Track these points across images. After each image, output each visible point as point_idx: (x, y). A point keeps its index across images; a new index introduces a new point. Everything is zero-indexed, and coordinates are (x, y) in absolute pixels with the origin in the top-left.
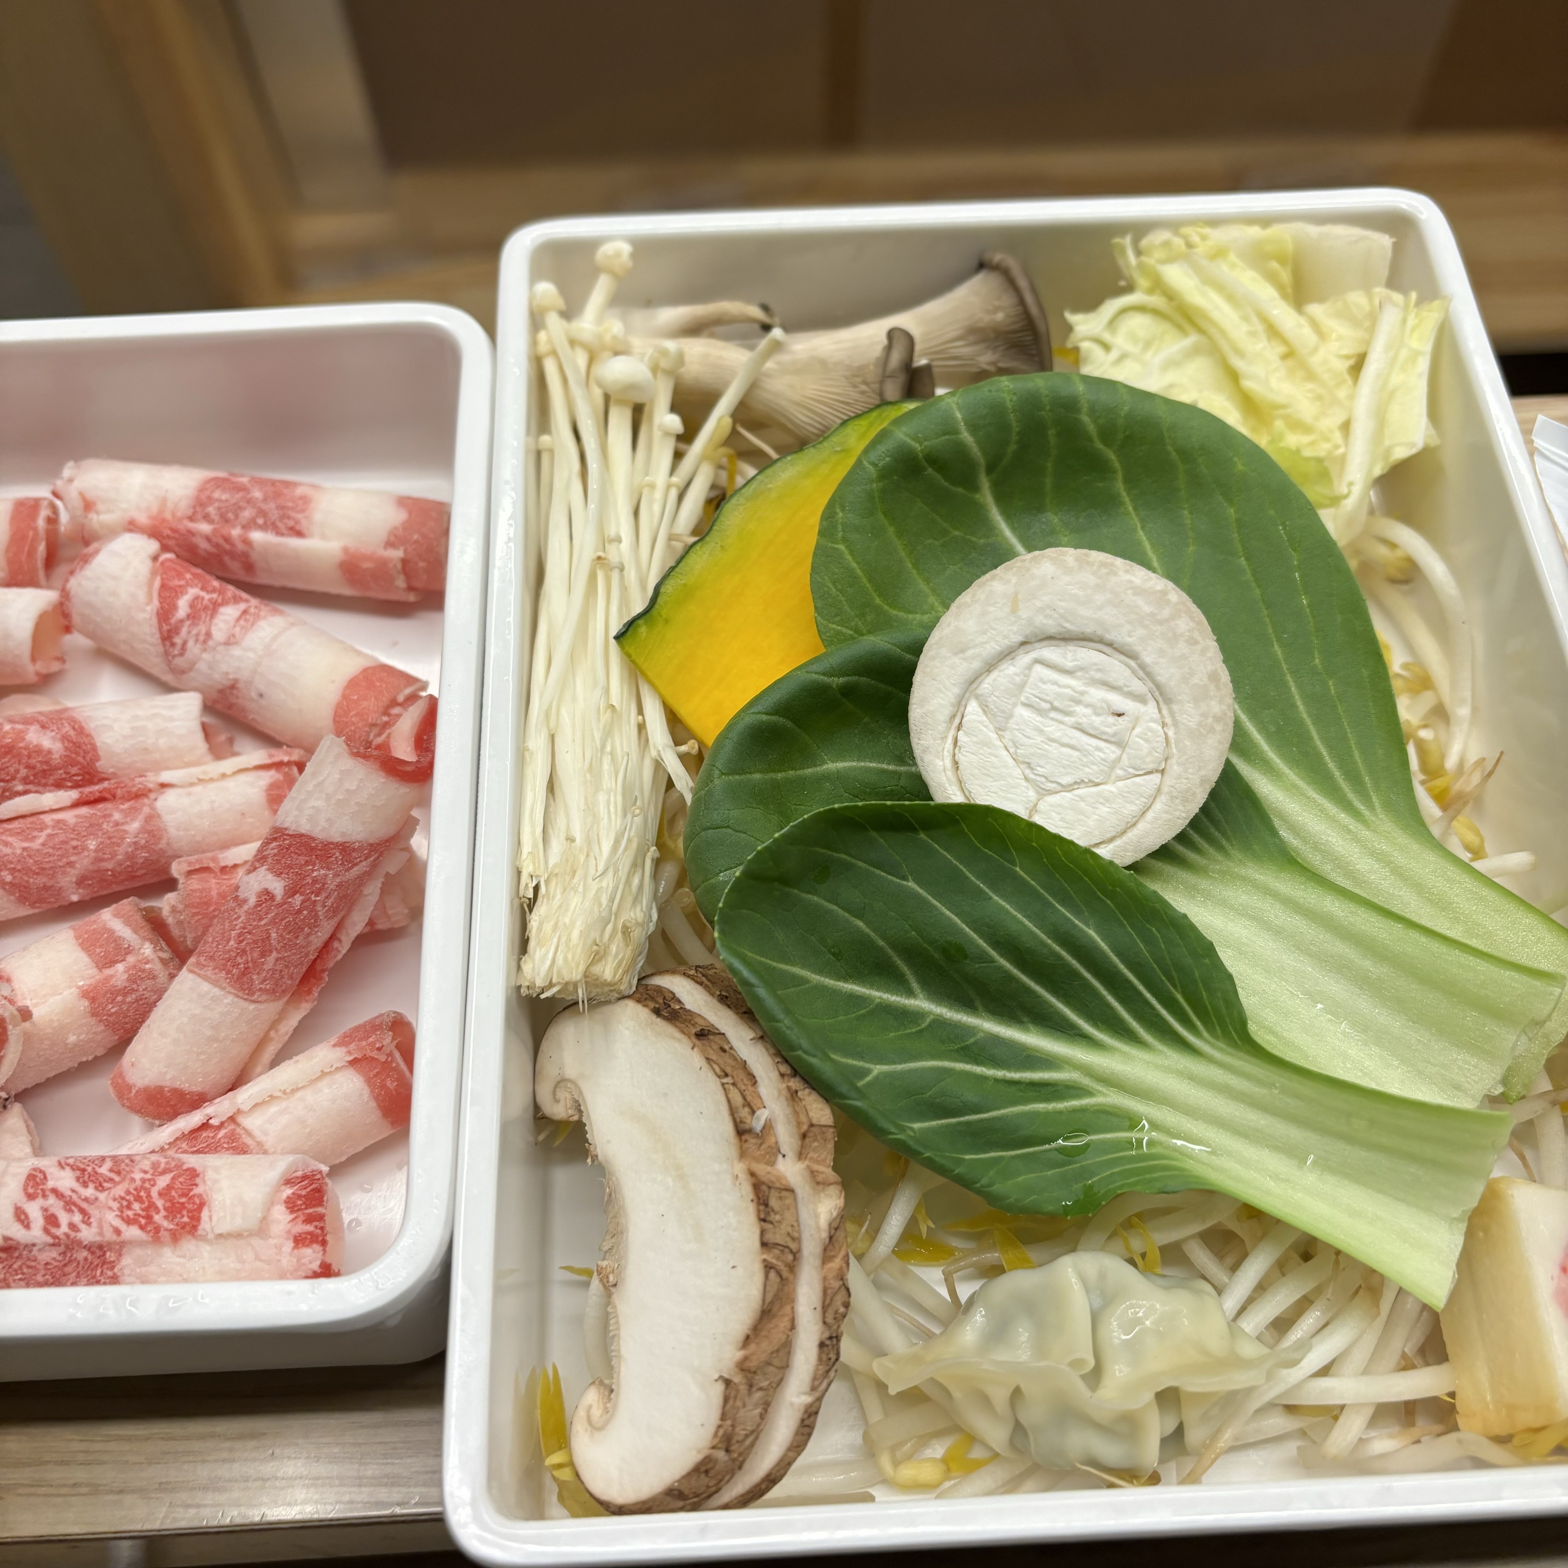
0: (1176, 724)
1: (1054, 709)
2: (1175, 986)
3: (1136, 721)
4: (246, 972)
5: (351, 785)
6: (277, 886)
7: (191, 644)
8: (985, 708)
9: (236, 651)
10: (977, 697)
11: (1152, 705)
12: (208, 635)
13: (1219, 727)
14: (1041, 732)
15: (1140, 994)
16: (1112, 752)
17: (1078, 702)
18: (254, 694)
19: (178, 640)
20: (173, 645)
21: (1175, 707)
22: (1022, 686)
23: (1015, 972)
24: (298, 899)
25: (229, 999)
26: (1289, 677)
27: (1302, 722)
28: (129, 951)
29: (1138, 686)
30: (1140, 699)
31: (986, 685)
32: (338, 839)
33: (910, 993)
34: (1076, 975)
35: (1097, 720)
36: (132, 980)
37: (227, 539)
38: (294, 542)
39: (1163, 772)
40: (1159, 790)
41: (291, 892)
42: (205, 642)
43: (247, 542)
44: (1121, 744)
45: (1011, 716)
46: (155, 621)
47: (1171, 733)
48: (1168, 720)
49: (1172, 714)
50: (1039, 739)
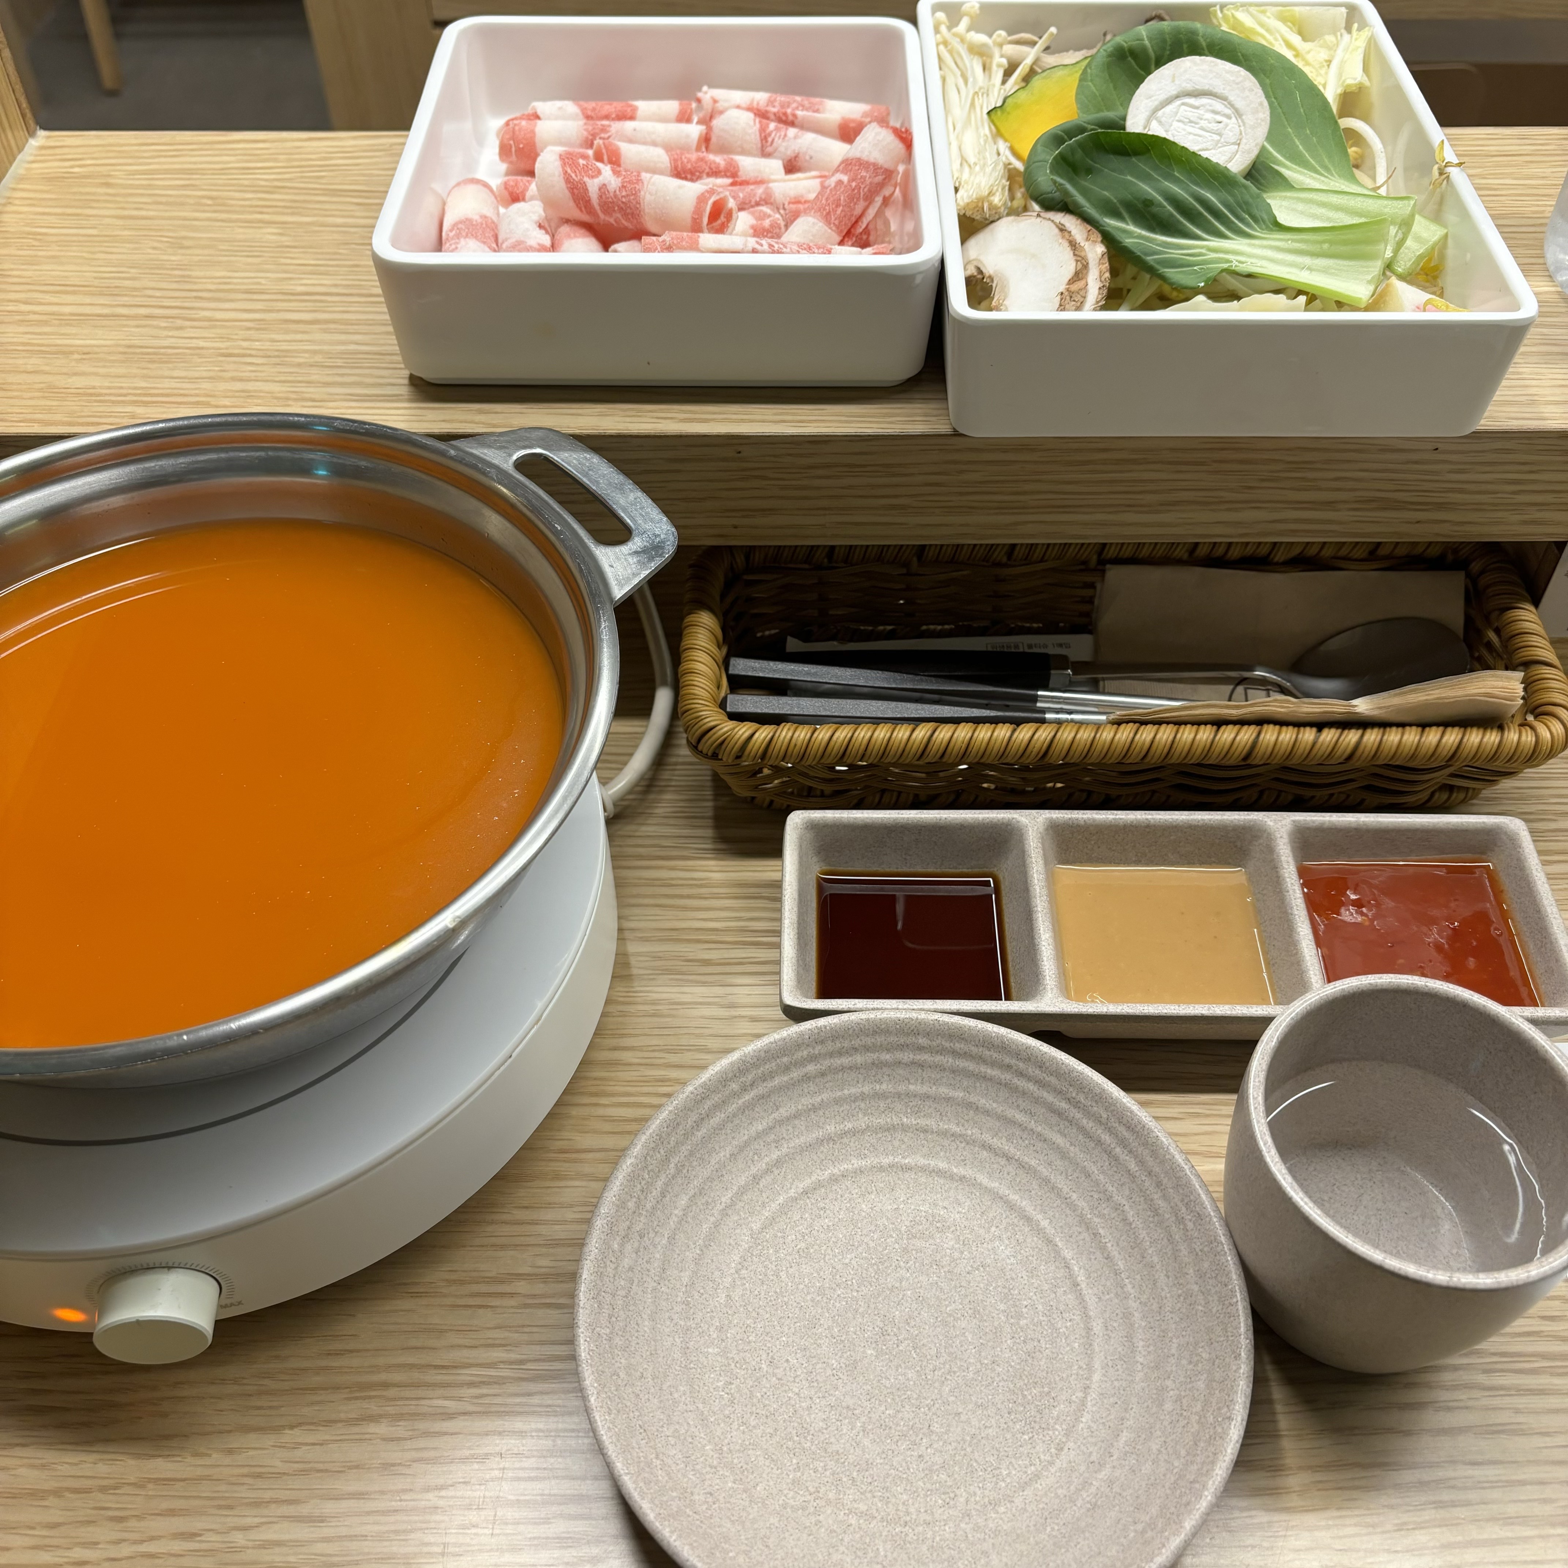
0: (1244, 124)
1: (1191, 122)
2: (1244, 212)
3: (1227, 125)
4: (829, 213)
5: (880, 138)
6: (845, 178)
7: (776, 139)
8: (1160, 122)
9: (799, 141)
10: (1156, 119)
11: (1234, 119)
12: (785, 135)
13: (1263, 123)
14: (1184, 130)
15: (1229, 218)
16: (1216, 137)
17: (1201, 119)
18: (807, 158)
19: (770, 139)
20: (767, 142)
21: (1244, 117)
22: (1177, 113)
23: (1175, 213)
24: (854, 184)
25: (821, 224)
27: (1301, 152)
28: (769, 216)
29: (1228, 111)
30: (1229, 117)
31: (1160, 113)
32: (872, 160)
33: (1128, 224)
34: (1201, 214)
35: (1210, 125)
37: (785, 114)
38: (816, 115)
39: (1239, 144)
40: (1237, 151)
41: (851, 180)
42: (784, 138)
43: (795, 116)
44: (1220, 135)
45: (1171, 125)
46: (758, 133)
47: (1242, 128)
48: (1241, 124)
49: (1243, 121)
50: (1184, 133)
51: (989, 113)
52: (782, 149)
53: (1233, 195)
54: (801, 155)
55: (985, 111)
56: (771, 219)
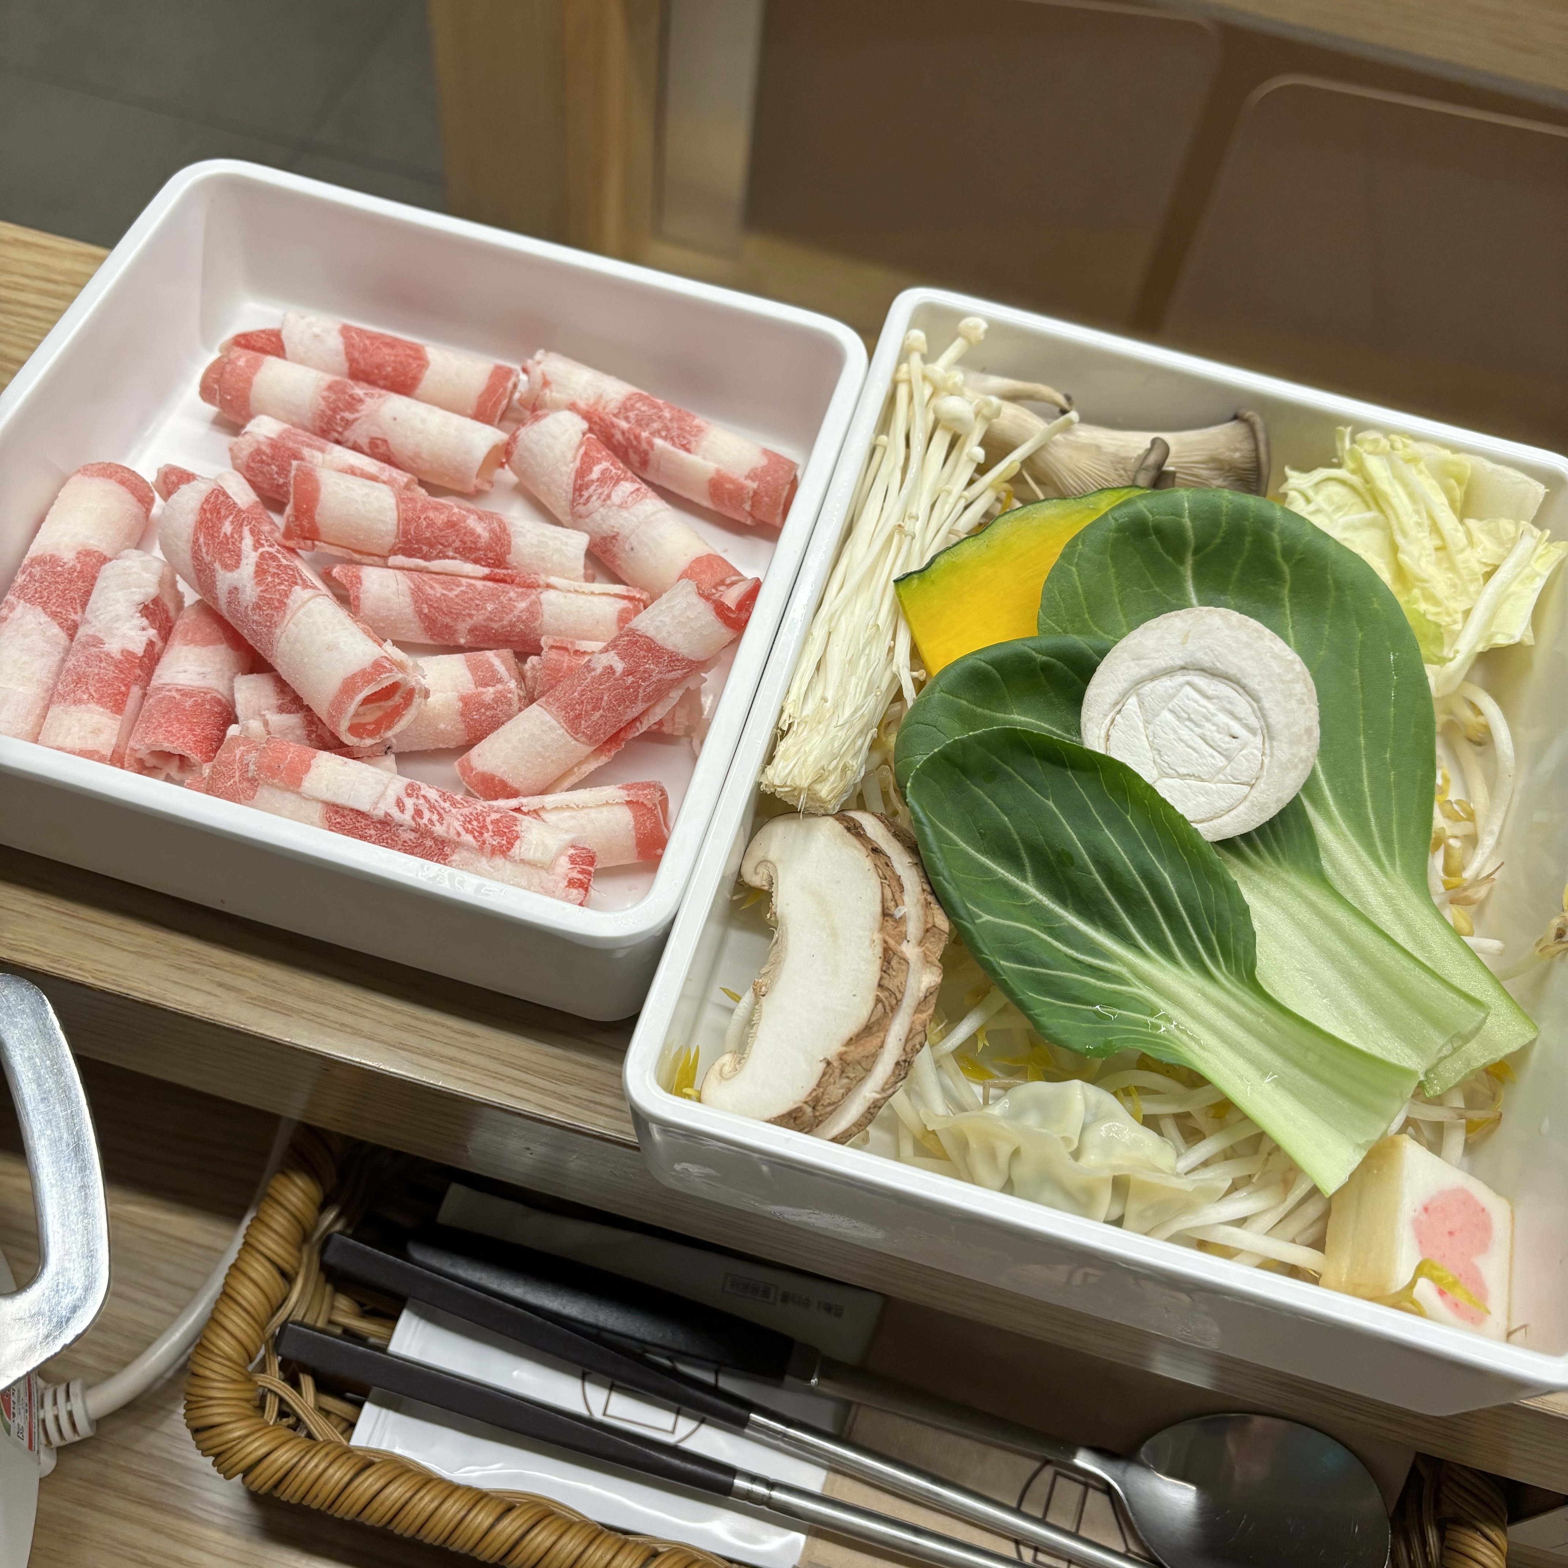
0: (1272, 755)
1: (1190, 719)
2: (1213, 929)
3: (1244, 746)
4: (578, 717)
5: (691, 614)
6: (619, 666)
7: (594, 498)
8: (1141, 704)
9: (625, 514)
10: (1138, 695)
11: (1258, 740)
12: (609, 496)
13: (1301, 766)
14: (1175, 732)
15: (1187, 929)
16: (1220, 761)
17: (1208, 720)
18: (627, 547)
19: (586, 494)
20: (581, 496)
21: (1275, 743)
22: (1172, 697)
23: (1104, 886)
24: (630, 679)
25: (561, 731)
26: (1364, 761)
27: (1362, 793)
28: (500, 681)
29: (1253, 721)
30: (1252, 731)
31: (1147, 688)
32: (670, 648)
33: (1025, 879)
34: (1145, 902)
35: (1217, 736)
36: (496, 700)
37: (637, 437)
38: (683, 454)
39: (1252, 786)
40: (1245, 798)
41: (628, 672)
42: (604, 500)
43: (651, 444)
44: (1229, 758)
45: (1158, 715)
46: (573, 476)
47: (1266, 761)
48: (1267, 752)
49: (1271, 748)
50: (1172, 736)
51: (896, 581)
52: (597, 517)
53: (1205, 893)
54: (619, 538)
55: (896, 575)
56: (499, 687)
